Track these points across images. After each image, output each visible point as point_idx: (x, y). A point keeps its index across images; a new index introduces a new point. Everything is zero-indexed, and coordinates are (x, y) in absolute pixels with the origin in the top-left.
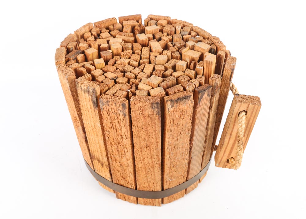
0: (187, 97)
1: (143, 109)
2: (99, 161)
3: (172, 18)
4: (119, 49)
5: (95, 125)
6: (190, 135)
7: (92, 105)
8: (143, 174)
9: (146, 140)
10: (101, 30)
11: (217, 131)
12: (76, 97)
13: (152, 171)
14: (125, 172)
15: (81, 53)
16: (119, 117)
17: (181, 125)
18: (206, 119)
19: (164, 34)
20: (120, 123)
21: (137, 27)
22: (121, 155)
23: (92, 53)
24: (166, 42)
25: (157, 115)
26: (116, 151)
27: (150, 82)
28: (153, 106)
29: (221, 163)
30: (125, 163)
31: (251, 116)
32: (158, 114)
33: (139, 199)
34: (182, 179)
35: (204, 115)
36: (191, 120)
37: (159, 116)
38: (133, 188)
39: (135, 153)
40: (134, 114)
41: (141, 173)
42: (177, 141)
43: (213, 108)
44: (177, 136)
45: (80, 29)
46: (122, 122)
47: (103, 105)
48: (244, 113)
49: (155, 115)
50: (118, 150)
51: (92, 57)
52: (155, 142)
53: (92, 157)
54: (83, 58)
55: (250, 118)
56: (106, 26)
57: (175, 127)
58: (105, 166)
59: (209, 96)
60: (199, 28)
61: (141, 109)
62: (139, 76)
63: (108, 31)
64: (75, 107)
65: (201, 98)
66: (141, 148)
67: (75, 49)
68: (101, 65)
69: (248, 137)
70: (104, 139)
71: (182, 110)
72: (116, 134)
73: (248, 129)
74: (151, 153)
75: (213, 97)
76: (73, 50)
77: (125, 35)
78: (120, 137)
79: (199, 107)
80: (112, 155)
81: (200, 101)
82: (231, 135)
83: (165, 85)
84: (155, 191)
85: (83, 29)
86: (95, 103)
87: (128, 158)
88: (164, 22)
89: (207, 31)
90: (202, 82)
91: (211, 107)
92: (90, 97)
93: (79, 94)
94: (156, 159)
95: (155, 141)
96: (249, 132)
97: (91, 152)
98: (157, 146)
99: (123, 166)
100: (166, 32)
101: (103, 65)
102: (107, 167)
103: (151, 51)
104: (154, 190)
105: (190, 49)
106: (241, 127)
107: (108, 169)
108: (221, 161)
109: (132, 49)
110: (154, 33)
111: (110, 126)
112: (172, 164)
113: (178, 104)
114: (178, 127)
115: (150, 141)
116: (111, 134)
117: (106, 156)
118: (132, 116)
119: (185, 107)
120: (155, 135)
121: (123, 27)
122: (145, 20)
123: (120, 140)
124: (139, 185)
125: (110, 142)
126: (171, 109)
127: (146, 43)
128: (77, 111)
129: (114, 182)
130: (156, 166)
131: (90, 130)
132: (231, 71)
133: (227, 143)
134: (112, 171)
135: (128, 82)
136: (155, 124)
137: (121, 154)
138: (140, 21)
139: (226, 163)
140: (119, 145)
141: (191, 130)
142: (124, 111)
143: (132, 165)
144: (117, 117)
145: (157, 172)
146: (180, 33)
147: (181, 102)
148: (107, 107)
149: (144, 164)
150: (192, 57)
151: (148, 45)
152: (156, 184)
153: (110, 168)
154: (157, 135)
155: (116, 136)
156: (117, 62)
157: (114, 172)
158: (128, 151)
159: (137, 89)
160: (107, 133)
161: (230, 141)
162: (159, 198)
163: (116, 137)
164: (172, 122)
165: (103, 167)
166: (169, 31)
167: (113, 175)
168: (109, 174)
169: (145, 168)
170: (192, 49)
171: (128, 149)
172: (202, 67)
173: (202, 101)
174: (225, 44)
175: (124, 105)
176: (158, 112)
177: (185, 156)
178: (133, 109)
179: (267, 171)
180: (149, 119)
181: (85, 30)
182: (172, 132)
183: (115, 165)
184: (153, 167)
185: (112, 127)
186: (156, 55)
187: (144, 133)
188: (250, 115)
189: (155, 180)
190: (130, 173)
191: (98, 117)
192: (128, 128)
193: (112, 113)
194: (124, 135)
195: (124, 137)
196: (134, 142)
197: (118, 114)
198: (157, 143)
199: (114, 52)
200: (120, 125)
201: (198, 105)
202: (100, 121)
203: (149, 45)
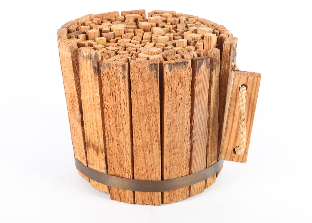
0: (185, 63)
1: (142, 71)
2: (94, 147)
3: (178, 12)
4: (121, 31)
5: (94, 97)
6: (190, 109)
7: (93, 72)
8: (141, 156)
9: (145, 109)
10: (102, 21)
11: (223, 119)
12: (76, 69)
13: (151, 150)
14: (121, 154)
15: (82, 33)
16: (118, 81)
17: (180, 94)
18: (206, 96)
19: (168, 23)
20: (119, 88)
21: (140, 19)
22: (118, 130)
23: (94, 32)
24: (169, 29)
25: (156, 79)
26: (114, 126)
27: (150, 51)
28: (151, 68)
29: (227, 154)
30: (123, 140)
31: (252, 90)
32: (156, 77)
33: (136, 192)
34: (184, 171)
35: (204, 89)
36: (190, 90)
37: (157, 79)
38: (130, 178)
39: (134, 126)
40: (133, 77)
41: (138, 154)
42: (176, 114)
43: (213, 83)
44: (176, 107)
45: (81, 18)
46: (121, 86)
47: (104, 69)
48: (245, 88)
49: (153, 78)
50: (116, 124)
51: (93, 37)
52: (154, 111)
53: (86, 145)
54: (84, 38)
55: (251, 94)
56: (108, 18)
57: (173, 95)
58: (100, 152)
59: (208, 68)
60: (204, 19)
61: (140, 71)
62: (138, 49)
63: (110, 21)
64: (75, 79)
65: (200, 67)
66: (139, 120)
67: (76, 30)
68: (102, 41)
69: (252, 117)
70: (102, 113)
71: (180, 77)
72: (115, 103)
73: (251, 106)
74: (149, 126)
75: (212, 70)
76: (74, 31)
77: (127, 24)
78: (119, 106)
79: (197, 77)
80: (109, 132)
81: (198, 70)
82: (234, 115)
83: (164, 54)
84: (154, 180)
85: (84, 18)
86: (96, 69)
87: (126, 133)
88: (169, 15)
89: (212, 21)
90: (201, 54)
91: (211, 82)
92: (92, 62)
93: (80, 64)
94: (154, 134)
95: (153, 109)
96: (252, 111)
97: (86, 138)
98: (156, 116)
99: (120, 145)
100: (170, 22)
101: (105, 42)
102: (102, 153)
103: (153, 34)
104: (152, 179)
105: (192, 33)
106: (242, 101)
107: (104, 154)
108: (227, 151)
109: (134, 32)
110: (157, 23)
111: (109, 94)
112: (172, 143)
113: (175, 69)
114: (176, 95)
115: (149, 110)
116: (110, 103)
117: (103, 136)
118: (131, 80)
119: (183, 73)
120: (154, 102)
121: (125, 19)
122: (148, 13)
123: (118, 109)
124: (136, 171)
125: (108, 115)
126: (169, 73)
127: (148, 29)
128: (76, 85)
129: (109, 173)
130: (155, 143)
131: (87, 107)
132: (230, 46)
133: (231, 126)
134: (108, 156)
135: (129, 53)
136: (154, 89)
137: (119, 128)
138: (143, 15)
139: (233, 154)
140: (117, 117)
141: (190, 103)
142: (124, 72)
143: (130, 143)
144: (117, 81)
145: (156, 152)
146: (184, 23)
147: (179, 67)
148: (108, 69)
149: (143, 141)
150: (193, 37)
151: (150, 31)
152: (155, 169)
153: (106, 153)
154: (155, 102)
155: (115, 105)
156: (118, 41)
157: (110, 158)
158: (127, 123)
159: (137, 57)
160: (105, 102)
161: (234, 122)
162: (158, 192)
163: (114, 107)
164: (170, 89)
165: (98, 155)
166: (173, 21)
167: (108, 162)
168: (104, 161)
169: (144, 147)
170: (194, 33)
171: (126, 120)
172: (202, 43)
173: (200, 71)
174: (228, 29)
175: (123, 66)
176: (156, 75)
177: (186, 136)
178: (132, 72)
179: (288, 184)
180: (148, 82)
181: (86, 19)
182: (171, 101)
183: (112, 147)
184: (152, 145)
185: (111, 95)
186: (157, 36)
187: (143, 99)
188: (250, 90)
189: (154, 163)
190: (128, 155)
191: (98, 85)
192: (128, 94)
193: (112, 77)
194: (123, 103)
195: (123, 105)
196: (133, 112)
197: (118, 77)
198: (156, 112)
199: (116, 34)
200: (119, 90)
201: (197, 74)
202: (99, 90)
203: (152, 31)
